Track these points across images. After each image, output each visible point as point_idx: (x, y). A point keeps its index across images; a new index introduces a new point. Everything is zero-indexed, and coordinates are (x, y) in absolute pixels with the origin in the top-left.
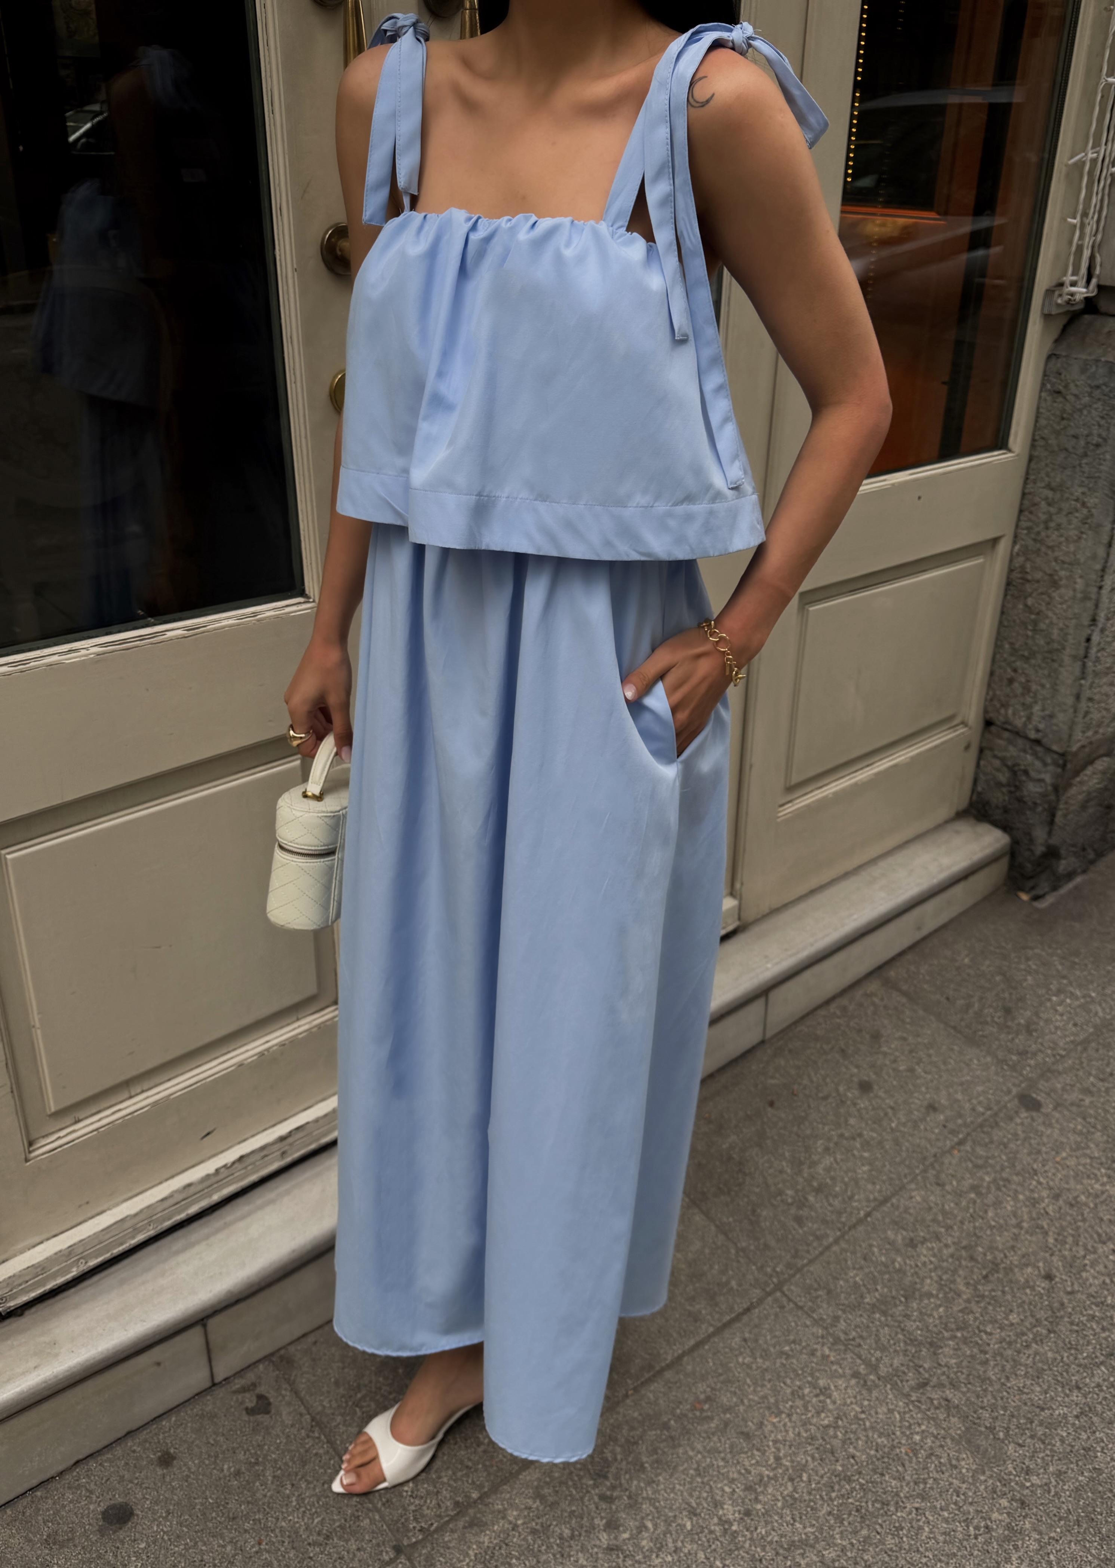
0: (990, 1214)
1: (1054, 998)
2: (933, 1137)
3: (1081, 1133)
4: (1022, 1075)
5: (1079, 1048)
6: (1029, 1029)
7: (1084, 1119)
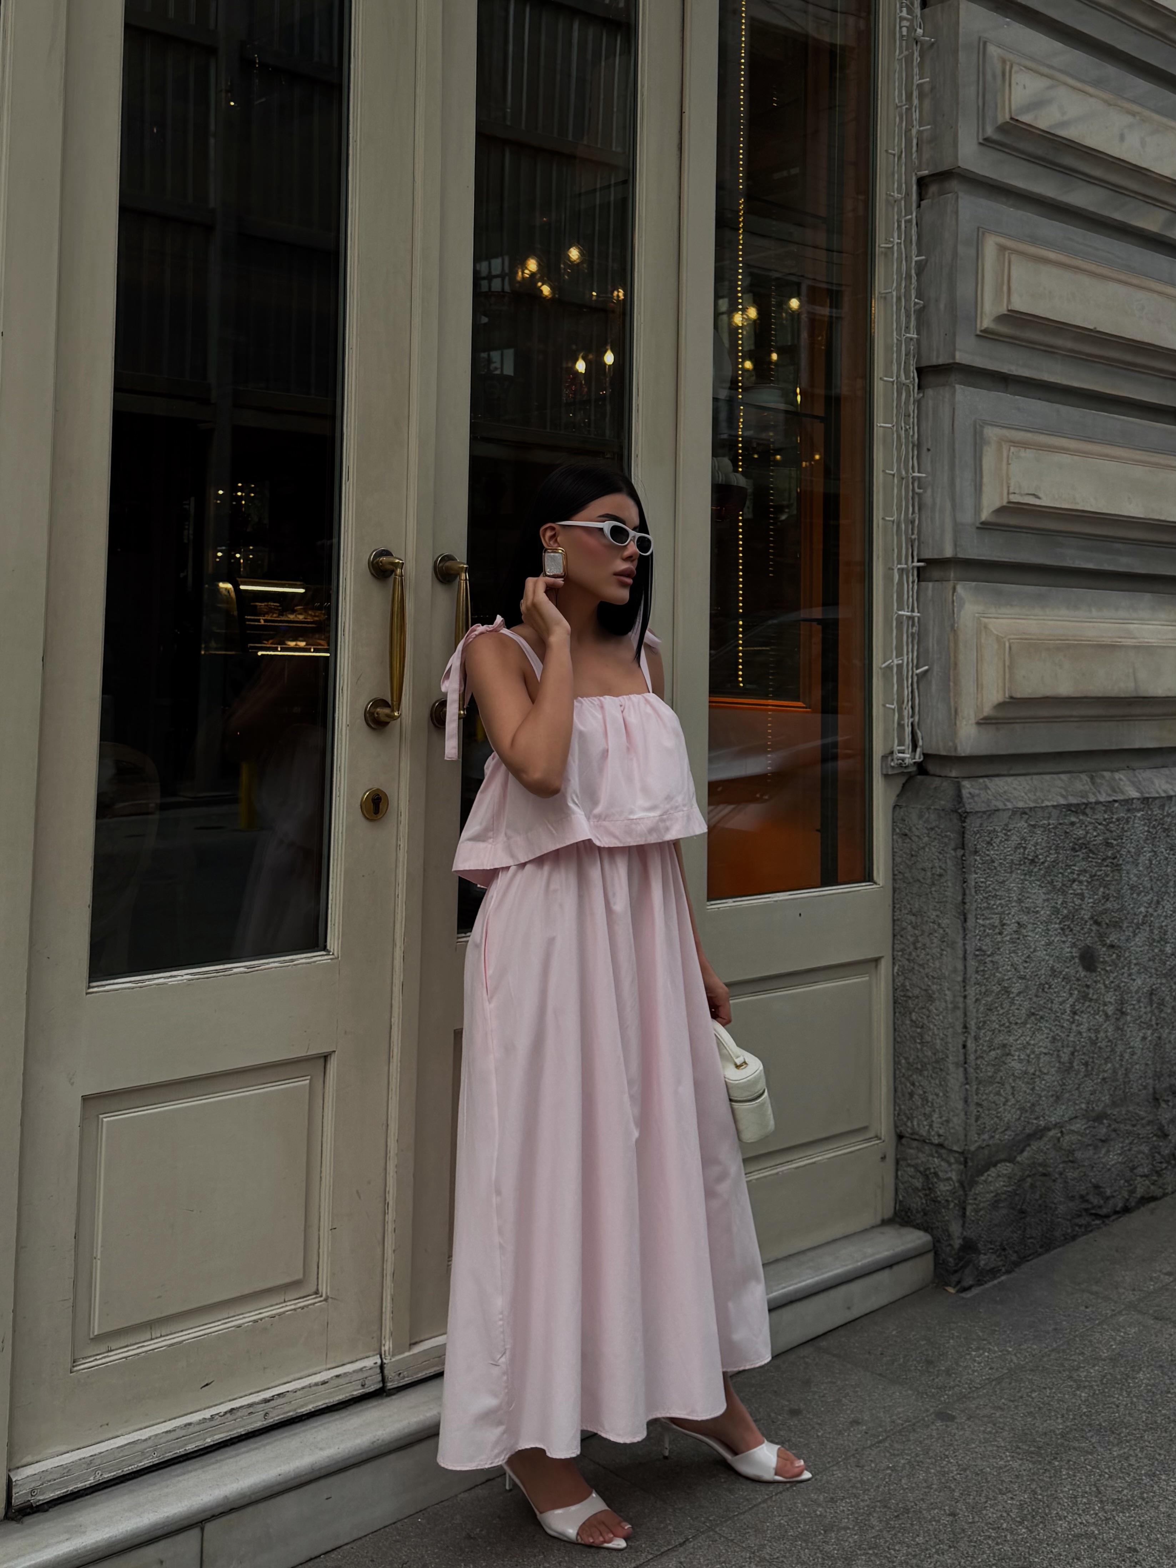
0: (903, 1481)
1: (974, 1353)
2: (856, 1439)
3: (990, 1432)
4: (939, 1400)
5: (994, 1383)
6: (948, 1373)
7: (994, 1425)
